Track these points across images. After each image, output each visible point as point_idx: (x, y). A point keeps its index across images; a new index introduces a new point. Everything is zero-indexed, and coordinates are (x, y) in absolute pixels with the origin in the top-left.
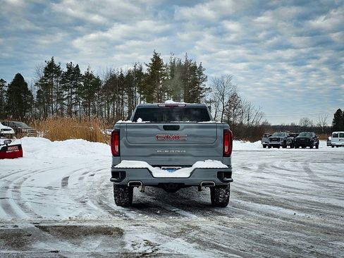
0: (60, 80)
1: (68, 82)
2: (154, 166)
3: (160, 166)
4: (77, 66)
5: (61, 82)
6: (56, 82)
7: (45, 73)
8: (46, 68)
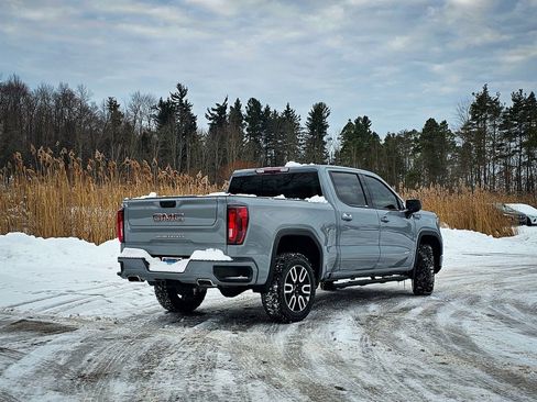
0: (498, 123)
1: (515, 125)
2: (154, 256)
3: (160, 257)
4: (532, 95)
5: (501, 127)
6: (492, 128)
7: (473, 113)
8: (474, 106)
